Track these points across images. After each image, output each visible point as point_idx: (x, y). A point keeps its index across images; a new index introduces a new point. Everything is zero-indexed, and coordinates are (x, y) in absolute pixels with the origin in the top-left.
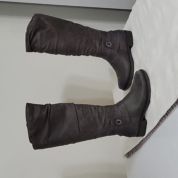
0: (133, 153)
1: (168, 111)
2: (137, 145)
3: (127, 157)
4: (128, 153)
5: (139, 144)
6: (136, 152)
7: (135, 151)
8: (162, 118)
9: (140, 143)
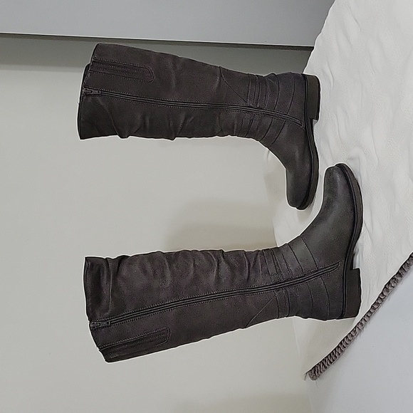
0: (326, 368)
1: (402, 267)
2: (335, 349)
3: (313, 378)
4: (314, 367)
5: (338, 347)
6: (332, 366)
7: (331, 363)
8: (389, 283)
9: (341, 343)
